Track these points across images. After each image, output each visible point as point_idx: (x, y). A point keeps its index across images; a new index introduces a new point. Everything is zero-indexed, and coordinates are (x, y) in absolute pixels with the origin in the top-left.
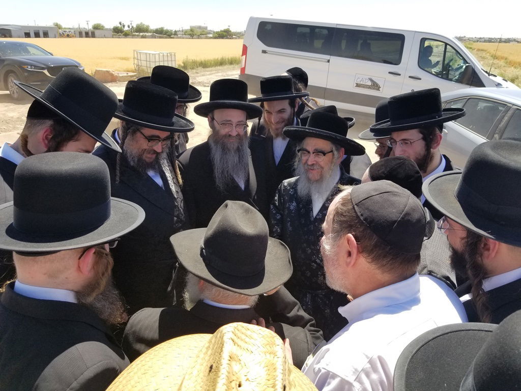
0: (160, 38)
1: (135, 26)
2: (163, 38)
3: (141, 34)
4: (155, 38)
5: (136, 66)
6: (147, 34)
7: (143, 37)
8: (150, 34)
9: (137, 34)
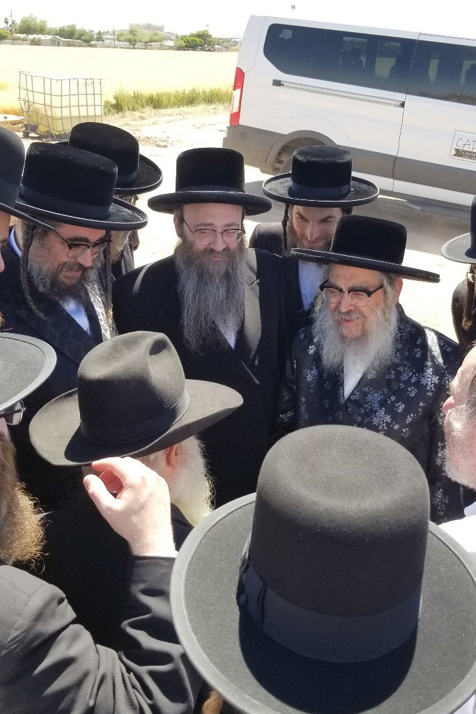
0: (69, 45)
1: (18, 22)
2: (75, 45)
3: (31, 37)
4: (59, 45)
5: (22, 103)
6: (42, 37)
7: (35, 43)
8: (49, 37)
9: (22, 36)
